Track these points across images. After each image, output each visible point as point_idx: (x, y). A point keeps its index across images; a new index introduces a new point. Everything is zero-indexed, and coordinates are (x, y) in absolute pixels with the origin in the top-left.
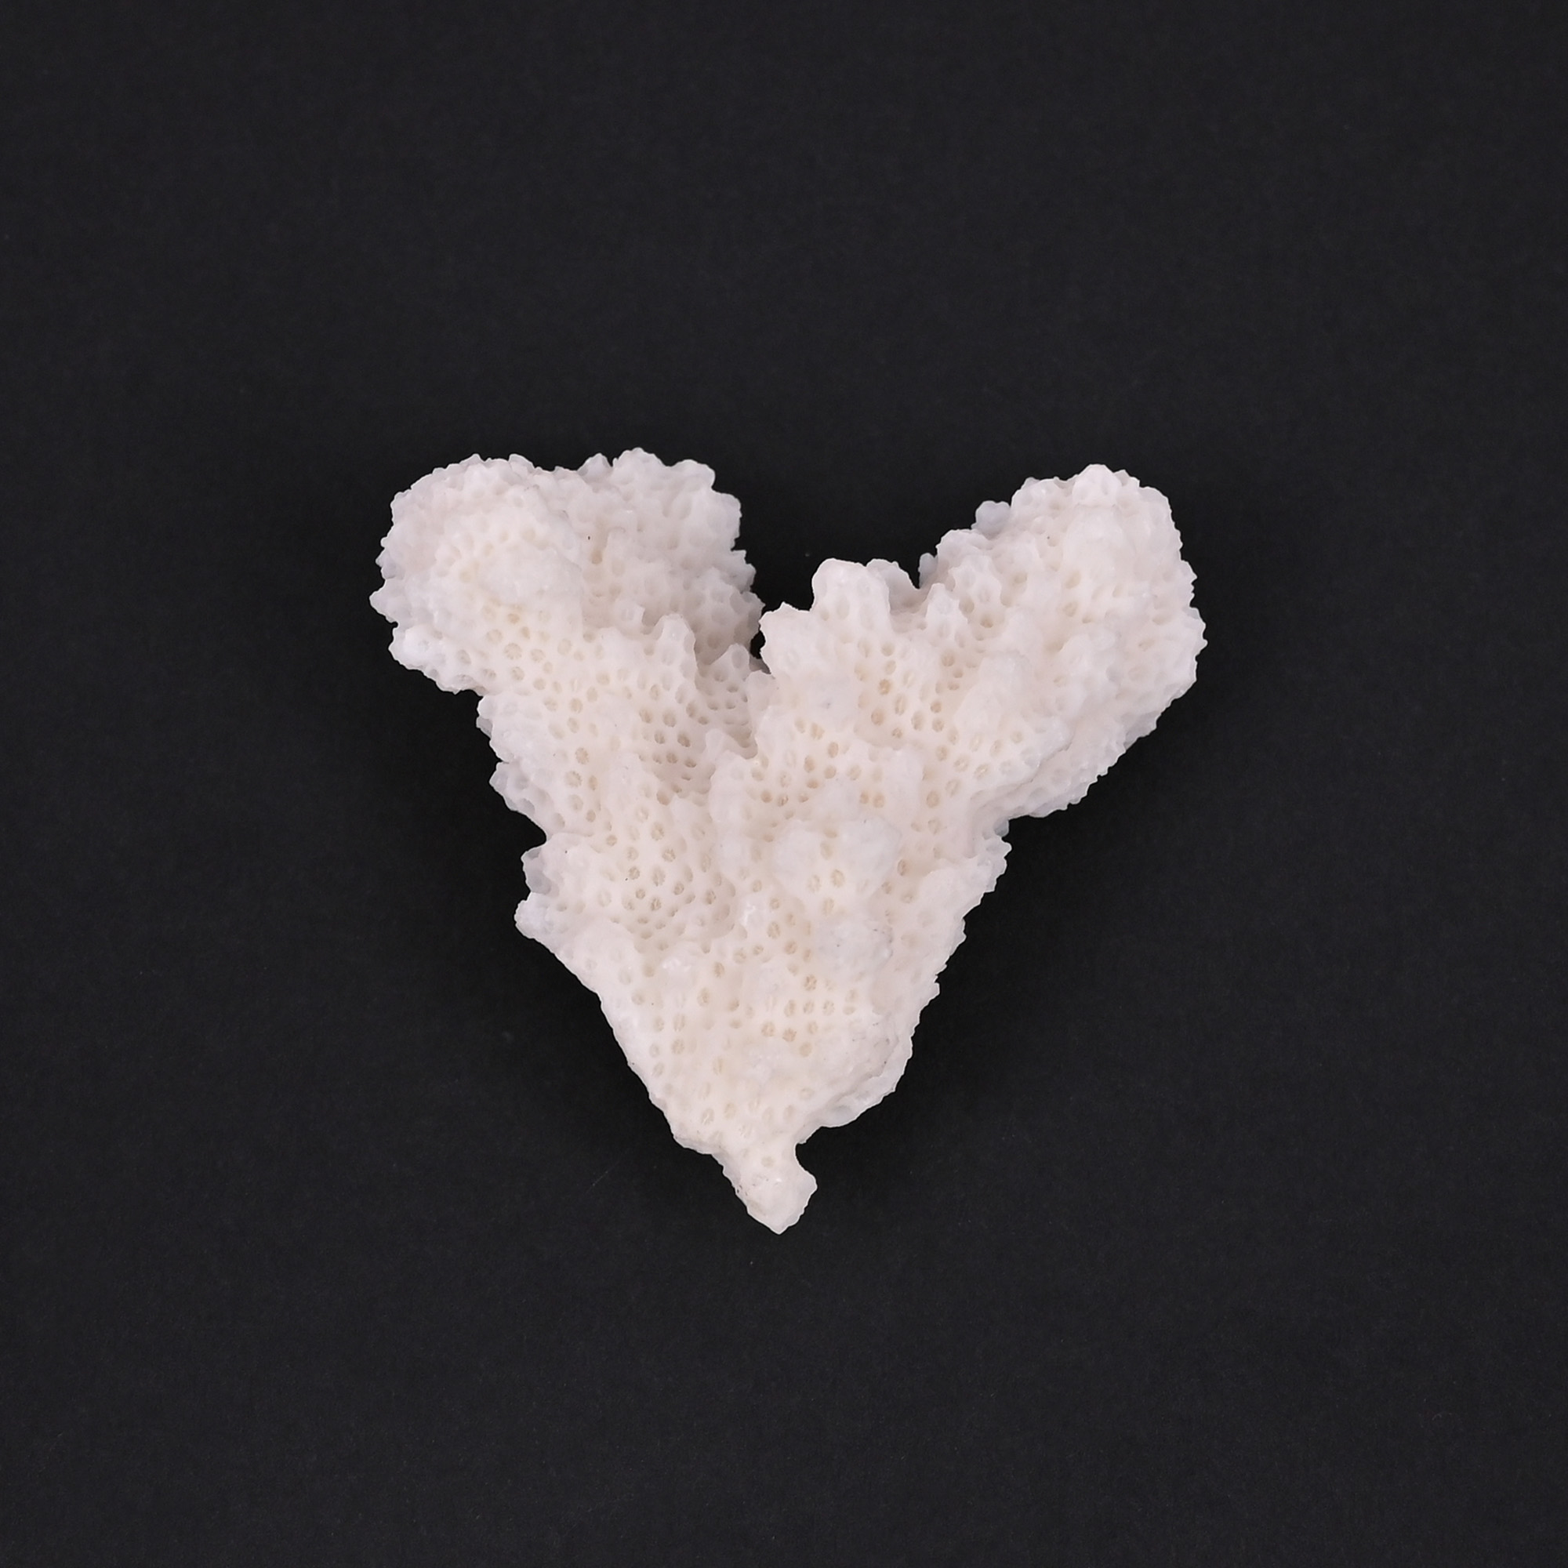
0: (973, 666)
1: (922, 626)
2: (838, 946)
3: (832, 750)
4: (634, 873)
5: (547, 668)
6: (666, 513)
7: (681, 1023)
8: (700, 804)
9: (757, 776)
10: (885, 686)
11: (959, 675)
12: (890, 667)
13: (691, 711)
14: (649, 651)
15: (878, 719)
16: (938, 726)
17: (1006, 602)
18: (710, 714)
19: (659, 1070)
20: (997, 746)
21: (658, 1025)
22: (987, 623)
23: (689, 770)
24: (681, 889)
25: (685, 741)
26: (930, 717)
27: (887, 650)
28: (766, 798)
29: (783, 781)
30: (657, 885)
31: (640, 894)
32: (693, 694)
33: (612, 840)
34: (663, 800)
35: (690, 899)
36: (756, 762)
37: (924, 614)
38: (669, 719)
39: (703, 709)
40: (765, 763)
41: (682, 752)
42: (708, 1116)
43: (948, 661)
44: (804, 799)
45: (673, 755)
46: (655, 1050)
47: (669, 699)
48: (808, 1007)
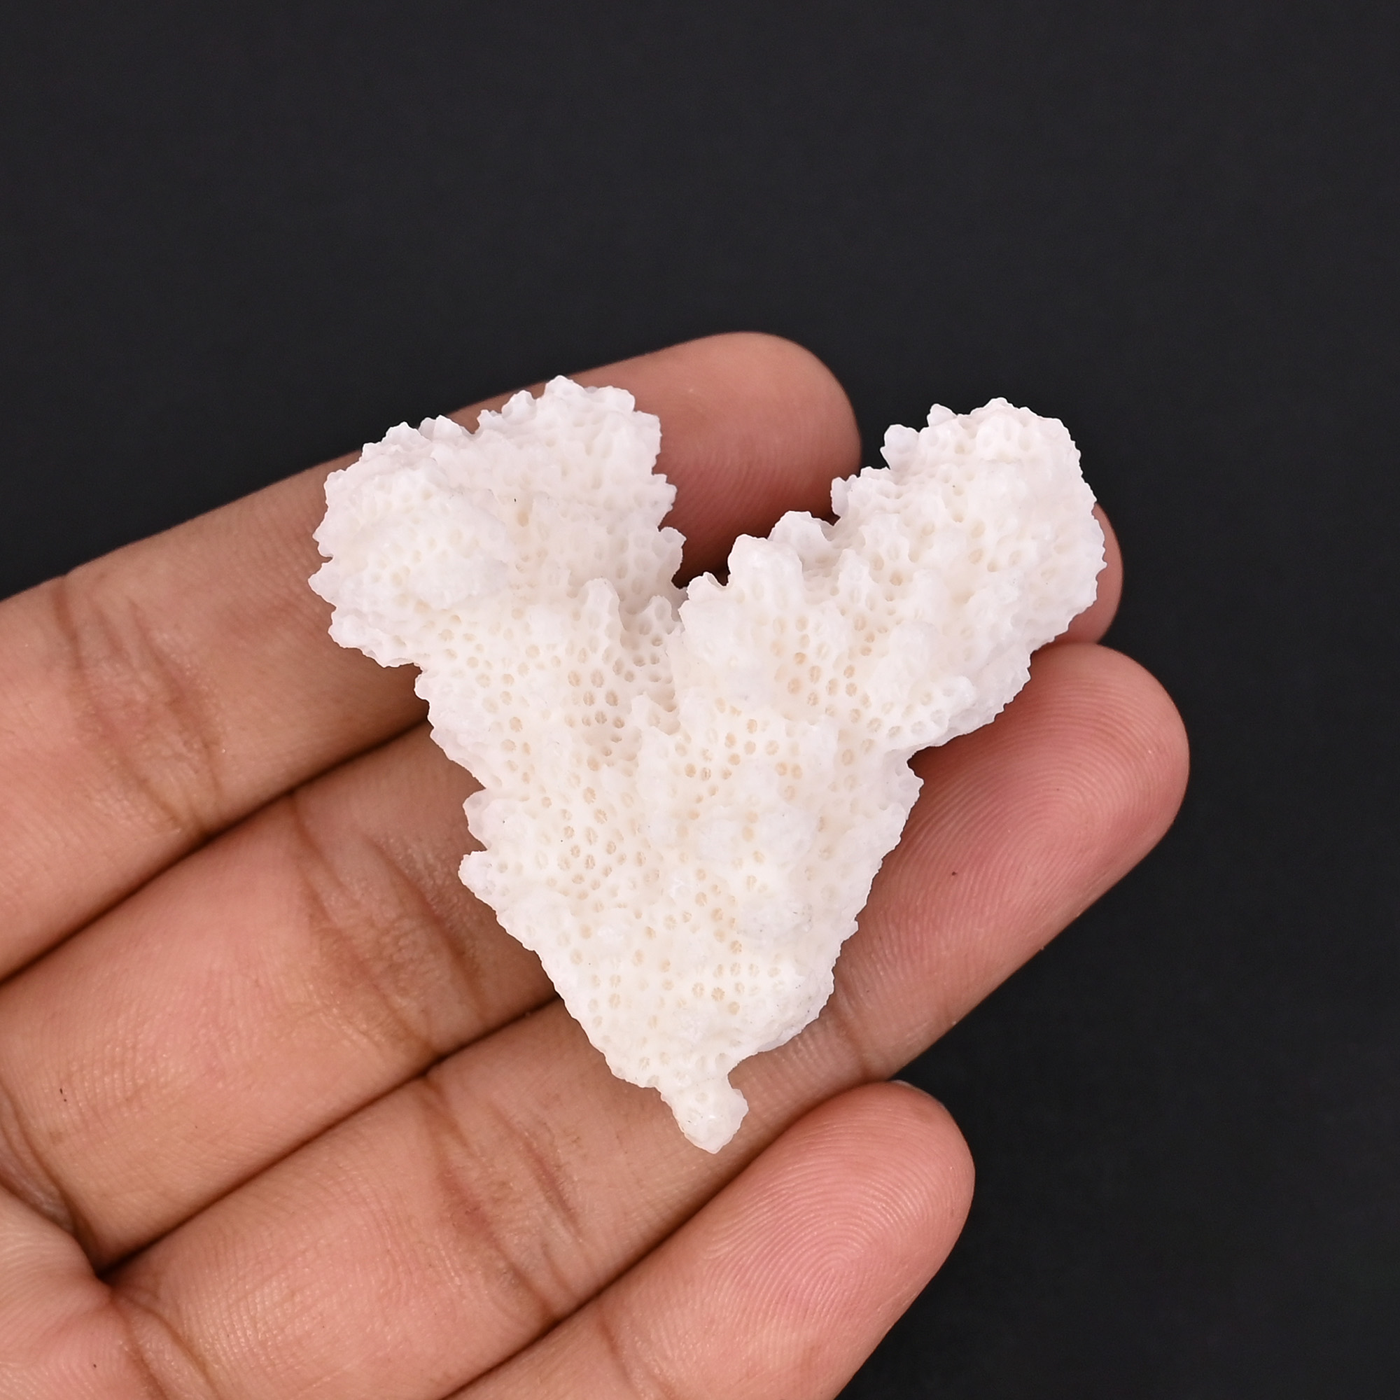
0: (884, 630)
1: (834, 591)
2: (761, 931)
3: (751, 726)
4: (569, 832)
5: (479, 648)
6: (589, 451)
7: (615, 980)
8: (629, 773)
9: (681, 749)
10: (800, 658)
11: (871, 638)
12: (804, 640)
13: (618, 668)
14: (576, 615)
15: (795, 687)
16: (851, 690)
17: (914, 557)
18: (636, 670)
19: (598, 1021)
20: (909, 709)
21: (595, 981)
22: (897, 579)
23: (619, 731)
24: (613, 848)
25: (613, 699)
26: (843, 682)
27: (802, 623)
28: (691, 771)
29: (705, 755)
30: (591, 844)
31: (575, 851)
32: (620, 652)
33: (547, 802)
34: (594, 765)
35: (622, 859)
36: (678, 737)
37: (837, 578)
38: (597, 679)
39: (629, 666)
40: (688, 738)
41: (610, 713)
42: (645, 1062)
43: (860, 624)
44: (726, 775)
45: (602, 713)
46: (594, 1003)
47: (596, 661)
48: (734, 968)
